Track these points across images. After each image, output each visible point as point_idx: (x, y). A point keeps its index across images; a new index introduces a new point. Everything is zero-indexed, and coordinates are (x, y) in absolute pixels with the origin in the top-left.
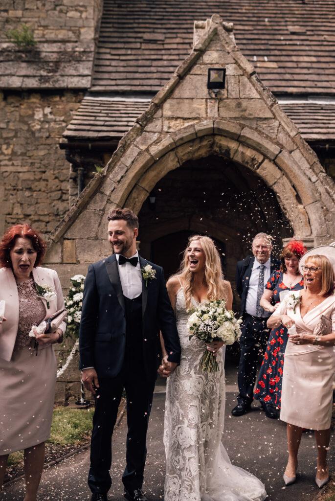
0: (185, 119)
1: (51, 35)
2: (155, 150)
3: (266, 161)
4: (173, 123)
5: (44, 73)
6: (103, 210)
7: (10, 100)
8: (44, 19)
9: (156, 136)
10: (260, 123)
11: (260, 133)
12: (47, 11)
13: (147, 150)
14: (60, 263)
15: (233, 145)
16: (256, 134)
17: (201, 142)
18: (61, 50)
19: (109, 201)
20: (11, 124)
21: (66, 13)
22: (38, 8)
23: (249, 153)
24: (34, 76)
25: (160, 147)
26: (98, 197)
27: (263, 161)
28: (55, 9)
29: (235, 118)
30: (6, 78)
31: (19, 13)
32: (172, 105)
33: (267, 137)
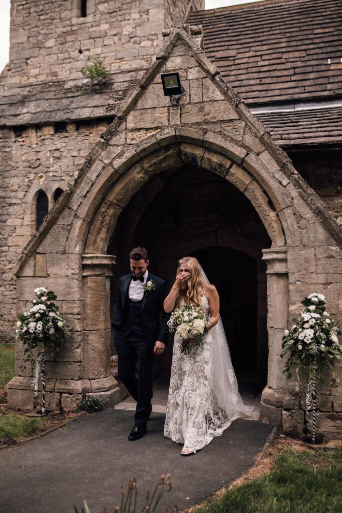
0: (147, 129)
1: (125, 66)
2: (118, 163)
3: (234, 166)
4: (136, 134)
5: (111, 102)
6: (71, 225)
7: (82, 130)
8: (119, 52)
9: (120, 148)
10: (224, 126)
11: (224, 136)
12: (123, 44)
13: (111, 164)
14: (33, 277)
15: (198, 152)
16: (220, 138)
17: (166, 151)
18: (133, 79)
19: (76, 216)
20: (82, 152)
21: (139, 44)
22: (115, 43)
23: (215, 159)
24: (103, 106)
25: (123, 160)
26: (66, 211)
27: (231, 167)
28: (129, 42)
29: (198, 124)
31: (99, 50)
32: (135, 117)
33: (232, 140)
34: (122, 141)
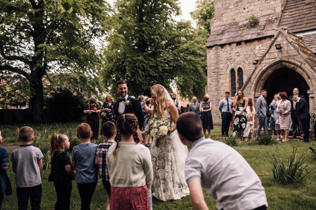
0: (272, 59)
1: (264, 13)
2: (264, 68)
3: (298, 68)
4: (269, 60)
5: (259, 31)
6: (251, 86)
7: (247, 44)
8: (261, 8)
9: (264, 64)
10: (294, 57)
11: (294, 59)
12: (263, 4)
13: (262, 69)
15: (287, 64)
16: (293, 60)
17: (278, 64)
18: (267, 19)
19: (252, 84)
20: (248, 52)
21: (270, 3)
22: (259, 4)
23: (292, 66)
24: (256, 33)
25: (265, 67)
26: (250, 82)
27: (297, 68)
28: (265, 3)
29: (287, 56)
30: (246, 36)
31: (252, 8)
32: (268, 55)
33: (297, 61)
34: (265, 62)
